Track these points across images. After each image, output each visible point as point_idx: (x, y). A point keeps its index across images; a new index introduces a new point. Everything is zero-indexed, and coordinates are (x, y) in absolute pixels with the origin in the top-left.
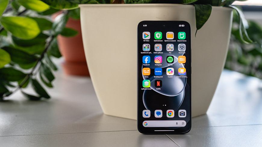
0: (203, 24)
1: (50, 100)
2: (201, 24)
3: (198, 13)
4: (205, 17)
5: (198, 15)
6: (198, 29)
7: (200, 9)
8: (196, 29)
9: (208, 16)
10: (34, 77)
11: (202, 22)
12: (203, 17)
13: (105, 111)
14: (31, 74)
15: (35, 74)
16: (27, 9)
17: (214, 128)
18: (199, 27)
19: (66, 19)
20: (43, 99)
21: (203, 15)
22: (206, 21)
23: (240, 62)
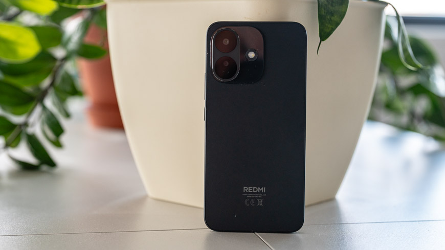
0: (333, 30)
1: (56, 171)
2: (328, 31)
3: (323, 9)
4: (336, 16)
5: (323, 14)
6: (323, 40)
7: (326, 3)
8: (319, 40)
9: (342, 16)
10: (30, 130)
11: (330, 26)
12: (333, 18)
13: (151, 191)
14: (26, 124)
15: (33, 125)
16: (22, 10)
17: (351, 225)
18: (324, 35)
19: (86, 27)
20: (45, 168)
21: (332, 14)
22: (337, 24)
23: (389, 106)
